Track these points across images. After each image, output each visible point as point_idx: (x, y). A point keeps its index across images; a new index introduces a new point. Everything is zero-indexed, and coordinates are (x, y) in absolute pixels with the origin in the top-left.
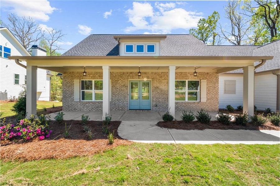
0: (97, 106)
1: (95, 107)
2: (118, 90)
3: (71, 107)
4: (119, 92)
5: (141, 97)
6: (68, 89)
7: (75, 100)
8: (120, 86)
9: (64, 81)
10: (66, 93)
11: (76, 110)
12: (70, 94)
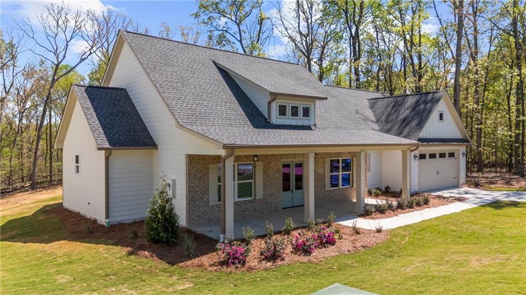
0: (243, 209)
1: (240, 211)
2: (270, 178)
3: (203, 217)
4: (272, 182)
5: (294, 188)
6: (198, 184)
7: (211, 204)
8: (274, 171)
9: (191, 168)
10: (194, 192)
11: (212, 223)
12: (202, 192)
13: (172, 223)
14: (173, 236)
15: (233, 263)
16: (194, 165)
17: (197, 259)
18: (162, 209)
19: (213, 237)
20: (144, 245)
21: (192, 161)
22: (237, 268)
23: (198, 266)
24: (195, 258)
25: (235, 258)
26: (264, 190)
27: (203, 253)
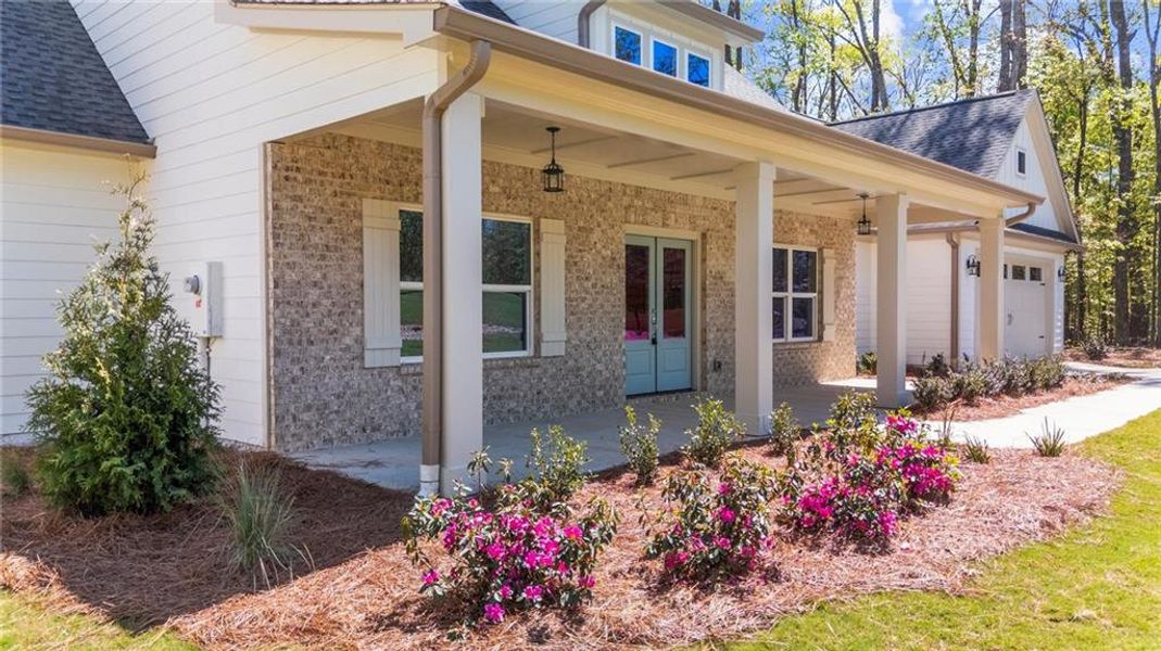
2: (589, 284)
3: (337, 412)
4: (595, 300)
5: (660, 326)
6: (319, 275)
7: (370, 360)
8: (600, 260)
9: (286, 204)
10: (300, 304)
11: (378, 436)
12: (336, 310)
13: (175, 413)
14: (181, 475)
15: (513, 607)
16: (299, 192)
17: (295, 587)
18: (129, 341)
19: (383, 484)
20: (25, 525)
21: (292, 174)
22: (538, 637)
23: (298, 632)
24: (285, 581)
25: (520, 578)
26: (568, 326)
27: (331, 555)
